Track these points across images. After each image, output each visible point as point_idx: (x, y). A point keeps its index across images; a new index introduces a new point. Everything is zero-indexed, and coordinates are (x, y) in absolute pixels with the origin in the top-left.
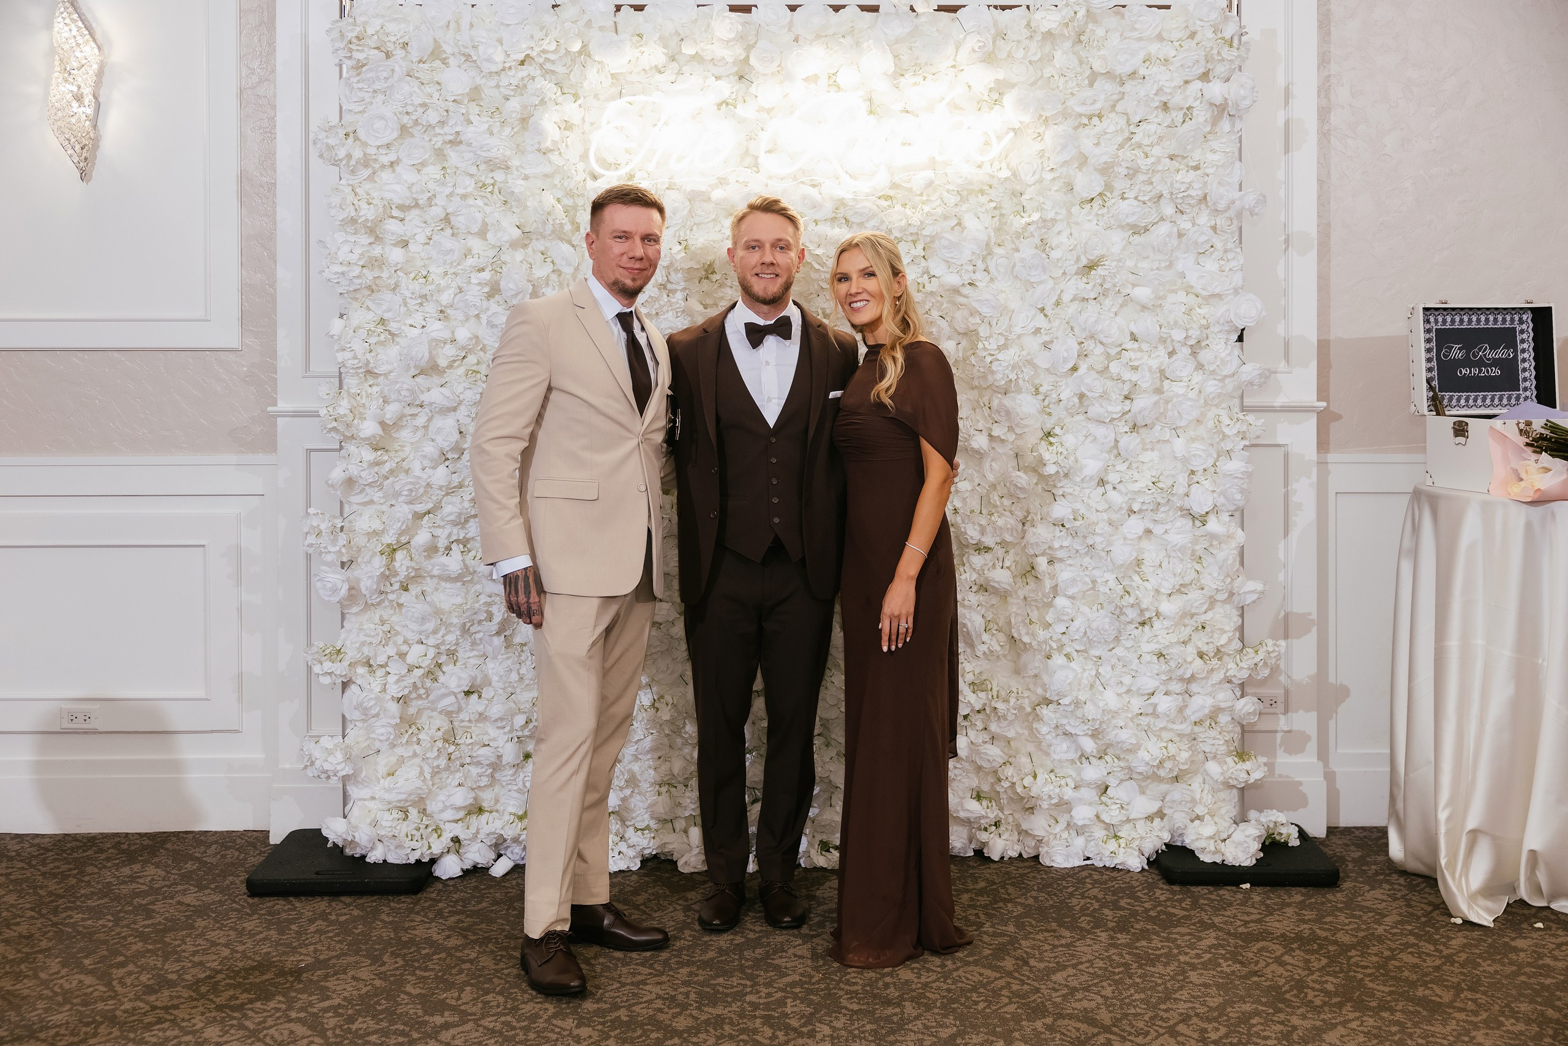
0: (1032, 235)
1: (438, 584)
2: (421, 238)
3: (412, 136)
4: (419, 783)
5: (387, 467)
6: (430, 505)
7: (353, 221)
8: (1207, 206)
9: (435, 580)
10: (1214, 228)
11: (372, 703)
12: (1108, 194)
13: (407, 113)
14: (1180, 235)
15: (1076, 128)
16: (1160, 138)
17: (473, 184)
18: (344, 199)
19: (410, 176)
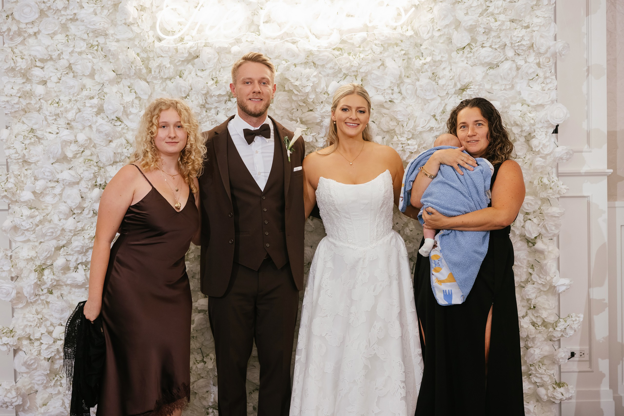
0: (428, 71)
1: (71, 289)
2: (54, 79)
3: (47, 16)
4: (62, 409)
5: (38, 219)
6: (64, 242)
7: (13, 69)
8: (534, 51)
9: (69, 288)
10: (539, 65)
11: (32, 361)
12: (474, 44)
13: (44, 2)
14: (518, 69)
15: (454, 4)
16: (505, 9)
17: (85, 46)
18: (7, 56)
19: (46, 41)
